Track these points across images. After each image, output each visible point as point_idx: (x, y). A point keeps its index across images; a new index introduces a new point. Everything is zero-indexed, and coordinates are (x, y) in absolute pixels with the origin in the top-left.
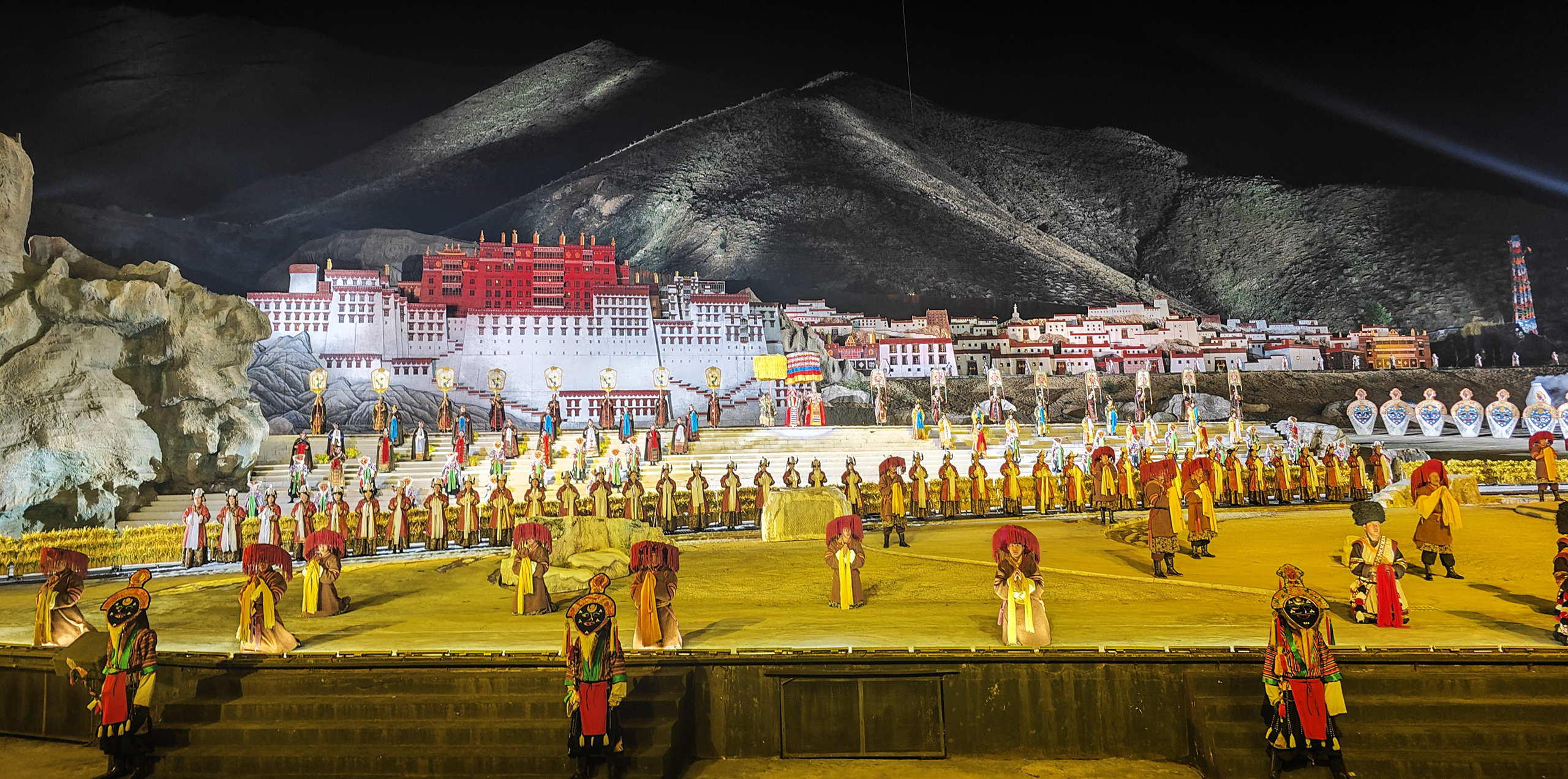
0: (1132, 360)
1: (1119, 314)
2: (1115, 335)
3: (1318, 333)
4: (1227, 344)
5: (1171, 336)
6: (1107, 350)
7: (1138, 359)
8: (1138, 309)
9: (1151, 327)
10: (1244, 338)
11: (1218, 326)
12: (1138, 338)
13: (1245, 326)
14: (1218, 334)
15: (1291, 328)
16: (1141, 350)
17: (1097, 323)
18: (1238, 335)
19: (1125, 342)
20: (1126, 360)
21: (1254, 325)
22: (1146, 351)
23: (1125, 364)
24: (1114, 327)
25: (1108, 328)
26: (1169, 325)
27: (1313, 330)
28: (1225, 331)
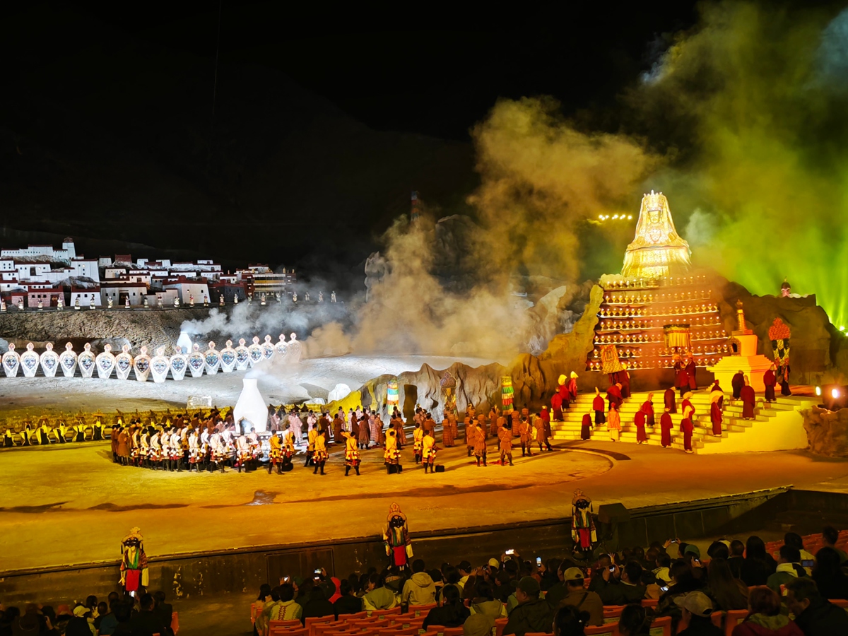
2: (24, 272)
3: (213, 271)
7: (42, 294)
8: (48, 251)
12: (45, 274)
13: (153, 265)
14: (128, 271)
15: (190, 266)
16: (46, 286)
17: (7, 263)
18: (145, 272)
19: (33, 279)
20: (30, 294)
21: (160, 264)
23: (30, 299)
24: (23, 266)
27: (209, 268)
28: (136, 269)
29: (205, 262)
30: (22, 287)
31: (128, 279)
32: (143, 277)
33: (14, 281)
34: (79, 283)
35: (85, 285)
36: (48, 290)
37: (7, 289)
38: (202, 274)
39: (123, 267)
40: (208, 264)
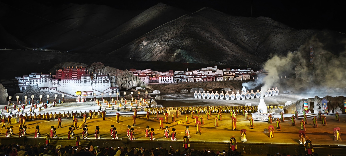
0: (209, 78)
1: (207, 69)
2: (206, 73)
3: (251, 71)
4: (231, 74)
5: (217, 73)
6: (204, 76)
7: (210, 78)
8: (211, 68)
9: (213, 71)
10: (234, 73)
11: (230, 70)
12: (211, 74)
13: (236, 70)
14: (229, 72)
15: (245, 70)
16: (211, 76)
17: (203, 71)
18: (234, 72)
19: (208, 75)
20: (208, 78)
21: (237, 70)
22: (212, 76)
23: (208, 79)
24: (206, 72)
25: (205, 72)
26: (217, 71)
27: (250, 70)
28: (231, 71)
29: (249, 69)
30: (206, 76)
31: (230, 74)
32: (233, 73)
33: (204, 75)
34: (218, 75)
35: (220, 76)
36: (212, 77)
37: (203, 77)
38: (248, 72)
39: (228, 71)
40: (250, 69)
